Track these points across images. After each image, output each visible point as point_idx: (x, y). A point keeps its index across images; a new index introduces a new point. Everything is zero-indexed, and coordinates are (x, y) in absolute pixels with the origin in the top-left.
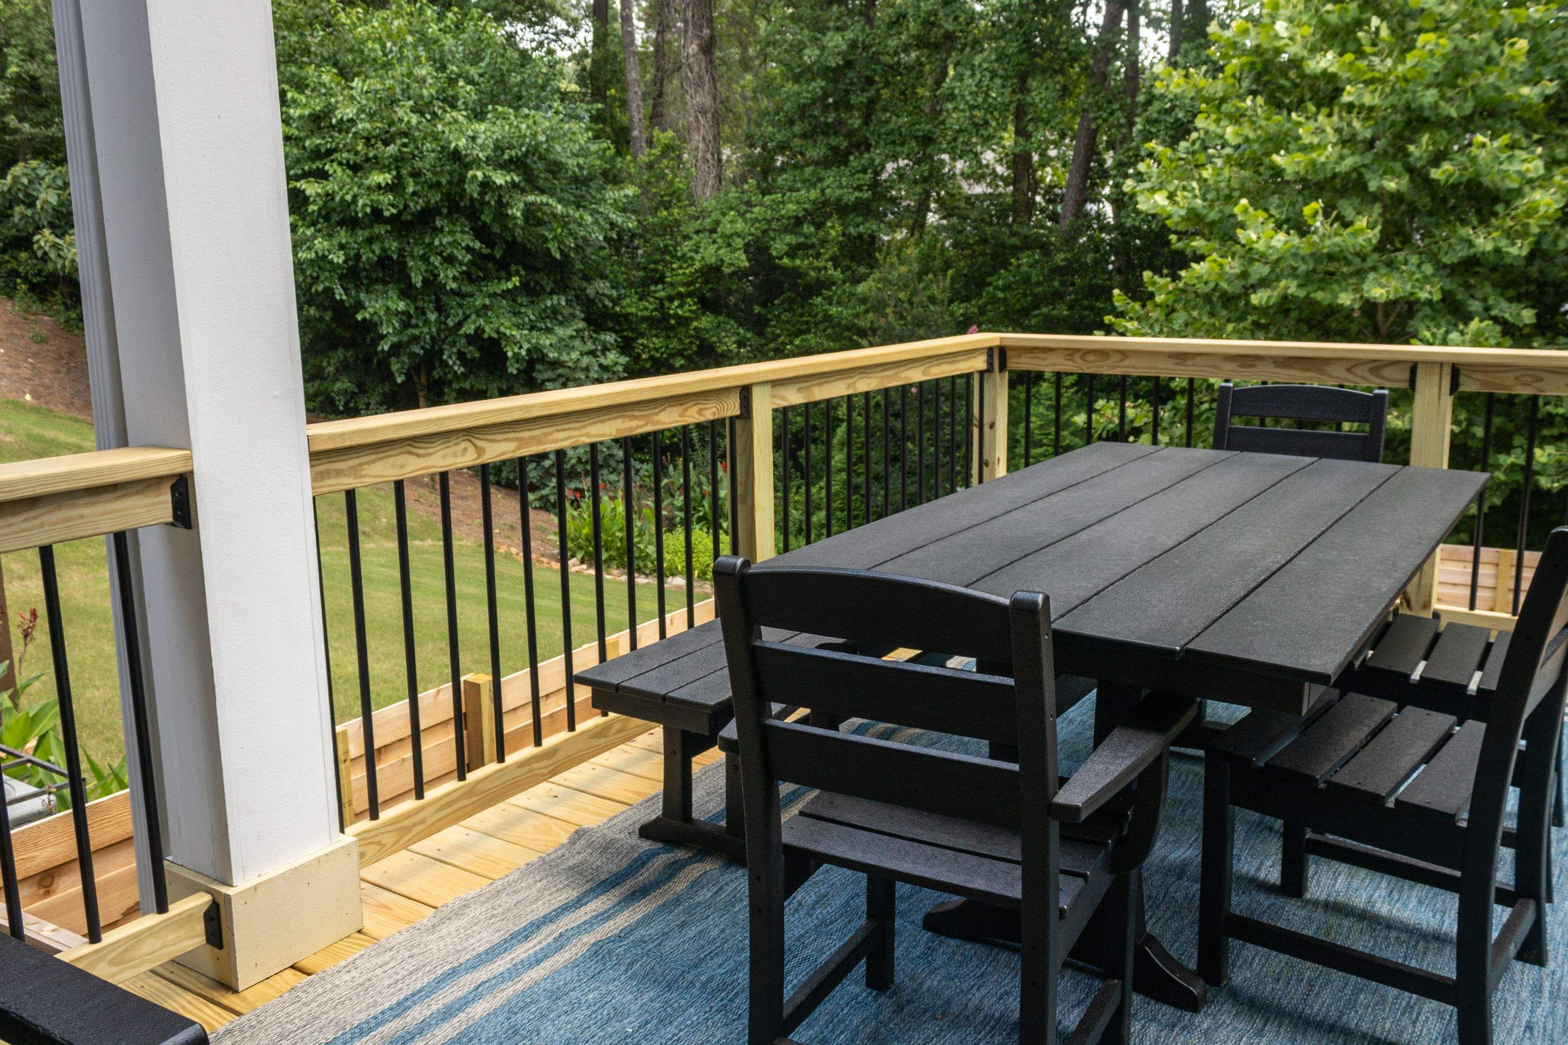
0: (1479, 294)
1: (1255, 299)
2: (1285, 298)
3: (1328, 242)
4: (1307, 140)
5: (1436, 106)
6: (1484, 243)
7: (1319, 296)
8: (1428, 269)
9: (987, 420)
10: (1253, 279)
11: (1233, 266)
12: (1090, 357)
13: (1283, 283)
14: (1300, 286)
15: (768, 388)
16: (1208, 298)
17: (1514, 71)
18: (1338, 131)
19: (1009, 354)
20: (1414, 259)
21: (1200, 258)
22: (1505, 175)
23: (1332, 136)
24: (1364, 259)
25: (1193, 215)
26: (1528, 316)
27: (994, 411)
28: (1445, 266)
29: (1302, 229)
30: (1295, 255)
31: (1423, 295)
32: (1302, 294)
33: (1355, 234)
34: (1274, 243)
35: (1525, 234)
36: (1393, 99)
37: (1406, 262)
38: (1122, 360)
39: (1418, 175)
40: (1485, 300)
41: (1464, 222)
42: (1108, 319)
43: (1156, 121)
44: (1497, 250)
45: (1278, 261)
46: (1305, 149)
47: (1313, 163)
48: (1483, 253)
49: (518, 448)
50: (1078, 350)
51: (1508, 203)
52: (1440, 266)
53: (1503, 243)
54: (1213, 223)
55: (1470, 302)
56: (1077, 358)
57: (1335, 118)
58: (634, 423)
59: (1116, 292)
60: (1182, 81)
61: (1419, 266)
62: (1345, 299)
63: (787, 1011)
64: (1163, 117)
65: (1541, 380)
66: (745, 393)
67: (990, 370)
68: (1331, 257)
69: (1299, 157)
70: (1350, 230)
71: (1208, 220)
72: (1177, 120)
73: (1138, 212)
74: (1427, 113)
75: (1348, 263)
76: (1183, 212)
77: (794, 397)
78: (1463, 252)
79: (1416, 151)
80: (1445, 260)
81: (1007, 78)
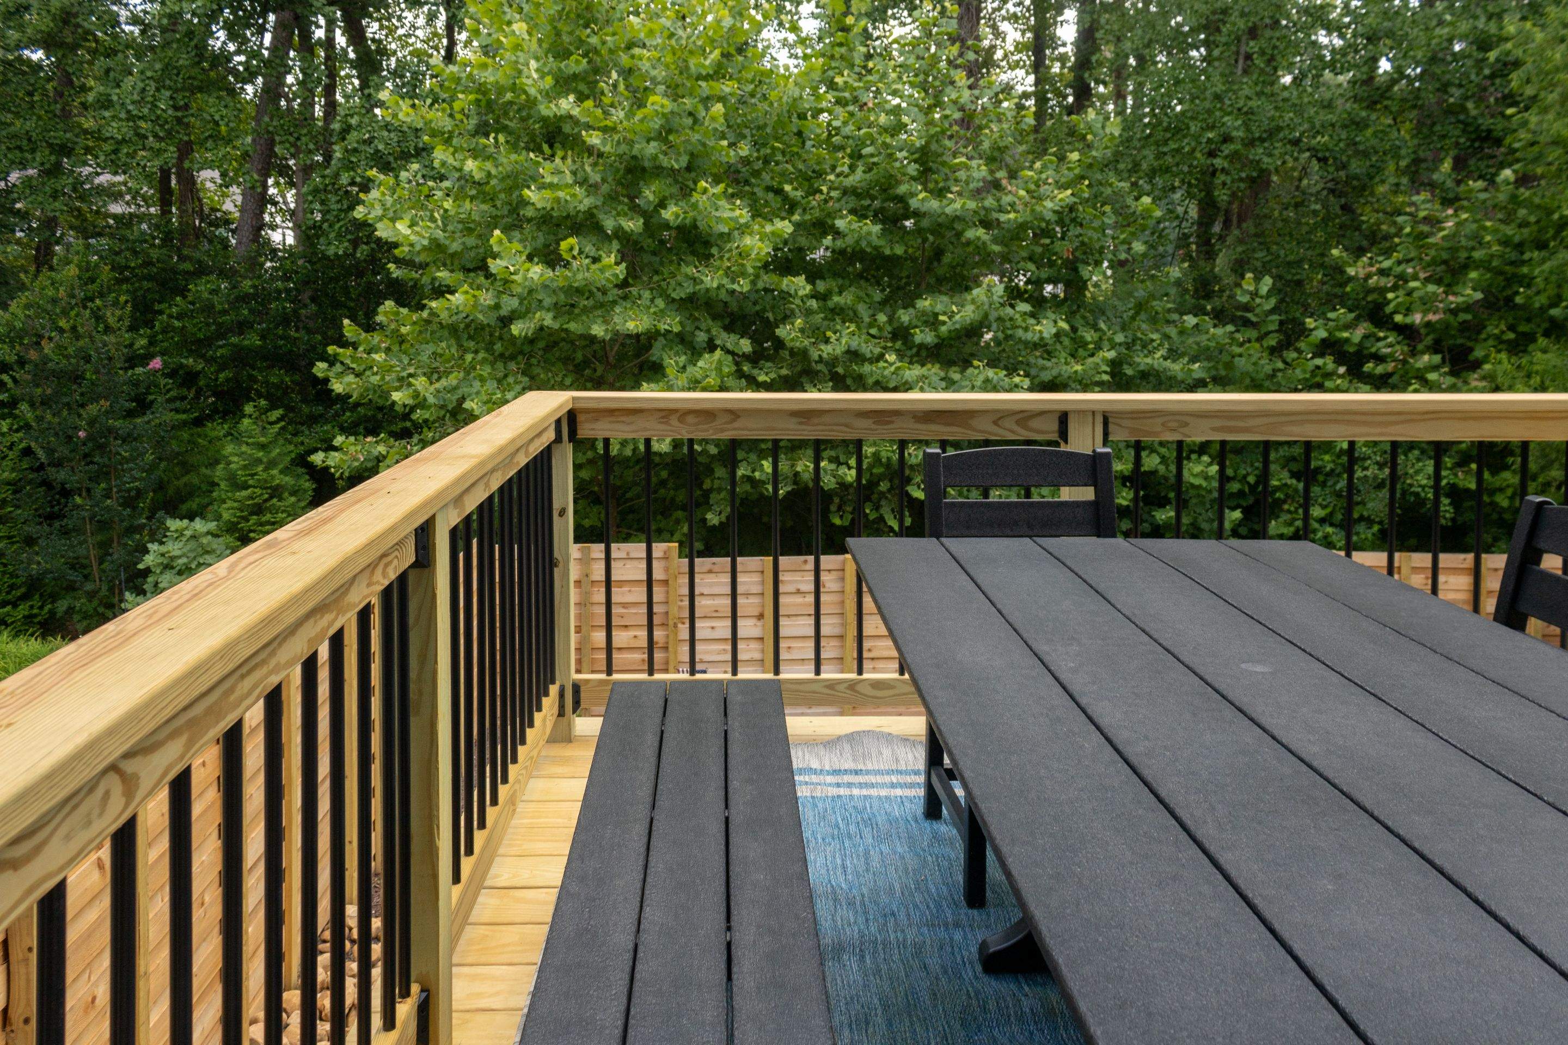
0: (703, 326)
1: (517, 329)
2: (542, 328)
3: (580, 276)
4: (548, 180)
5: (655, 158)
6: (711, 280)
7: (572, 326)
8: (660, 303)
9: (555, 509)
10: (504, 312)
11: (487, 298)
13: (538, 315)
14: (555, 318)
16: (453, 330)
17: (716, 129)
18: (574, 173)
19: (579, 418)
20: (647, 294)
21: (452, 290)
22: (719, 220)
23: (569, 179)
24: (604, 293)
25: (436, 246)
26: (745, 345)
27: (563, 494)
28: (674, 300)
30: (545, 287)
31: (663, 327)
32: (556, 326)
33: (602, 271)
34: (529, 275)
35: (743, 274)
36: (623, 148)
37: (640, 297)
38: (732, 421)
39: (649, 216)
40: (708, 331)
41: (687, 264)
42: (331, 349)
43: (355, 150)
44: (720, 288)
45: (531, 291)
46: (551, 186)
47: (558, 200)
48: (708, 290)
51: (720, 248)
52: (671, 301)
53: (725, 281)
54: (453, 255)
55: (697, 333)
56: (674, 421)
57: (569, 160)
59: (346, 322)
60: (410, 110)
61: (652, 300)
62: (598, 330)
64: (362, 148)
65: (1186, 424)
67: (558, 441)
68: (579, 291)
69: (547, 194)
70: (597, 266)
71: (451, 251)
72: (377, 151)
73: (378, 240)
74: (647, 164)
75: (591, 295)
76: (426, 242)
78: (689, 288)
79: (649, 194)
80: (674, 295)
81: (176, 91)
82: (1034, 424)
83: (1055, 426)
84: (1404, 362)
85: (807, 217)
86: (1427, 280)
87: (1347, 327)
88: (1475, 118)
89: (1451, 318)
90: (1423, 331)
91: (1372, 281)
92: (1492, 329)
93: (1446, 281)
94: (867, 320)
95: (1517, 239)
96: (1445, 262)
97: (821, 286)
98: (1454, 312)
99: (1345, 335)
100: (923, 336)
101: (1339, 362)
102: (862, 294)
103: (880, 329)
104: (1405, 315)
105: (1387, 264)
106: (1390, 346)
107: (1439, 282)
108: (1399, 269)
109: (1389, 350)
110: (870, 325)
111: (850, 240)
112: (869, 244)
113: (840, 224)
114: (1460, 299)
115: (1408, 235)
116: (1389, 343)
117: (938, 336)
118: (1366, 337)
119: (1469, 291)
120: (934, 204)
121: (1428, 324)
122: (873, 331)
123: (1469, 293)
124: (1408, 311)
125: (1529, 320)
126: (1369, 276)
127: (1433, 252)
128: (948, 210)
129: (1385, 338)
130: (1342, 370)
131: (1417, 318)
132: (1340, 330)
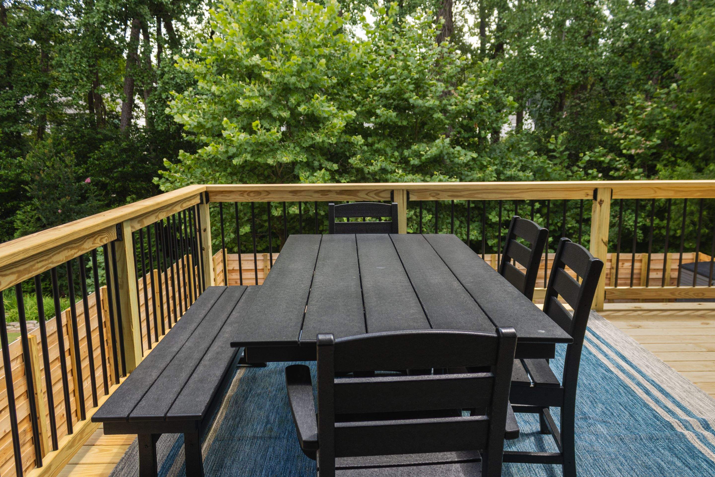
0: (317, 159)
1: (235, 161)
2: (246, 161)
3: (261, 138)
4: (248, 94)
5: (294, 84)
6: (319, 138)
7: (259, 160)
8: (298, 149)
9: (202, 228)
10: (230, 154)
11: (222, 148)
12: (252, 194)
13: (244, 155)
14: (251, 156)
15: (129, 223)
16: (209, 162)
18: (259, 91)
19: (210, 194)
20: (292, 145)
21: (207, 145)
22: (324, 111)
23: (257, 94)
24: (273, 145)
25: (200, 125)
26: (335, 167)
27: (206, 223)
28: (304, 148)
29: (252, 132)
30: (247, 143)
31: (299, 159)
32: (252, 160)
33: (271, 135)
34: (240, 138)
35: (333, 135)
36: (280, 79)
37: (289, 147)
38: (267, 195)
39: (293, 110)
40: (319, 161)
41: (309, 131)
42: (160, 172)
43: (167, 83)
44: (323, 142)
45: (241, 145)
46: (249, 97)
47: (252, 104)
48: (318, 143)
50: (245, 191)
51: (324, 124)
52: (302, 148)
53: (325, 139)
54: (208, 129)
55: (314, 162)
56: (245, 195)
57: (257, 85)
58: (73, 252)
59: (165, 160)
60: (187, 64)
61: (294, 148)
62: (270, 161)
65: (438, 194)
66: (119, 227)
67: (202, 203)
68: (261, 144)
69: (247, 101)
70: (269, 133)
71: (207, 127)
72: (177, 83)
73: (175, 123)
74: (291, 87)
75: (268, 146)
76: (196, 124)
77: (138, 227)
78: (310, 142)
79: (293, 100)
80: (304, 145)
81: (89, 58)
82: (382, 195)
83: (389, 195)
84: (627, 171)
85: (364, 109)
86: (638, 135)
87: (604, 155)
88: (666, 60)
89: (647, 151)
90: (636, 157)
91: (616, 135)
92: (665, 156)
93: (647, 135)
94: (390, 155)
95: (677, 115)
96: (646, 127)
97: (370, 140)
98: (649, 148)
99: (602, 159)
100: (415, 161)
101: (599, 172)
102: (388, 143)
103: (396, 159)
104: (628, 150)
105: (621, 127)
106: (621, 164)
107: (643, 136)
108: (626, 130)
109: (620, 166)
110: (391, 157)
111: (383, 119)
112: (391, 121)
113: (378, 111)
114: (651, 143)
115: (631, 114)
116: (620, 163)
117: (420, 161)
118: (611, 160)
119: (655, 140)
120: (420, 102)
121: (638, 154)
122: (393, 160)
123: (656, 141)
124: (630, 149)
125: (681, 152)
126: (614, 133)
127: (641, 122)
128: (427, 105)
129: (619, 160)
130: (600, 175)
131: (633, 152)
132: (601, 157)
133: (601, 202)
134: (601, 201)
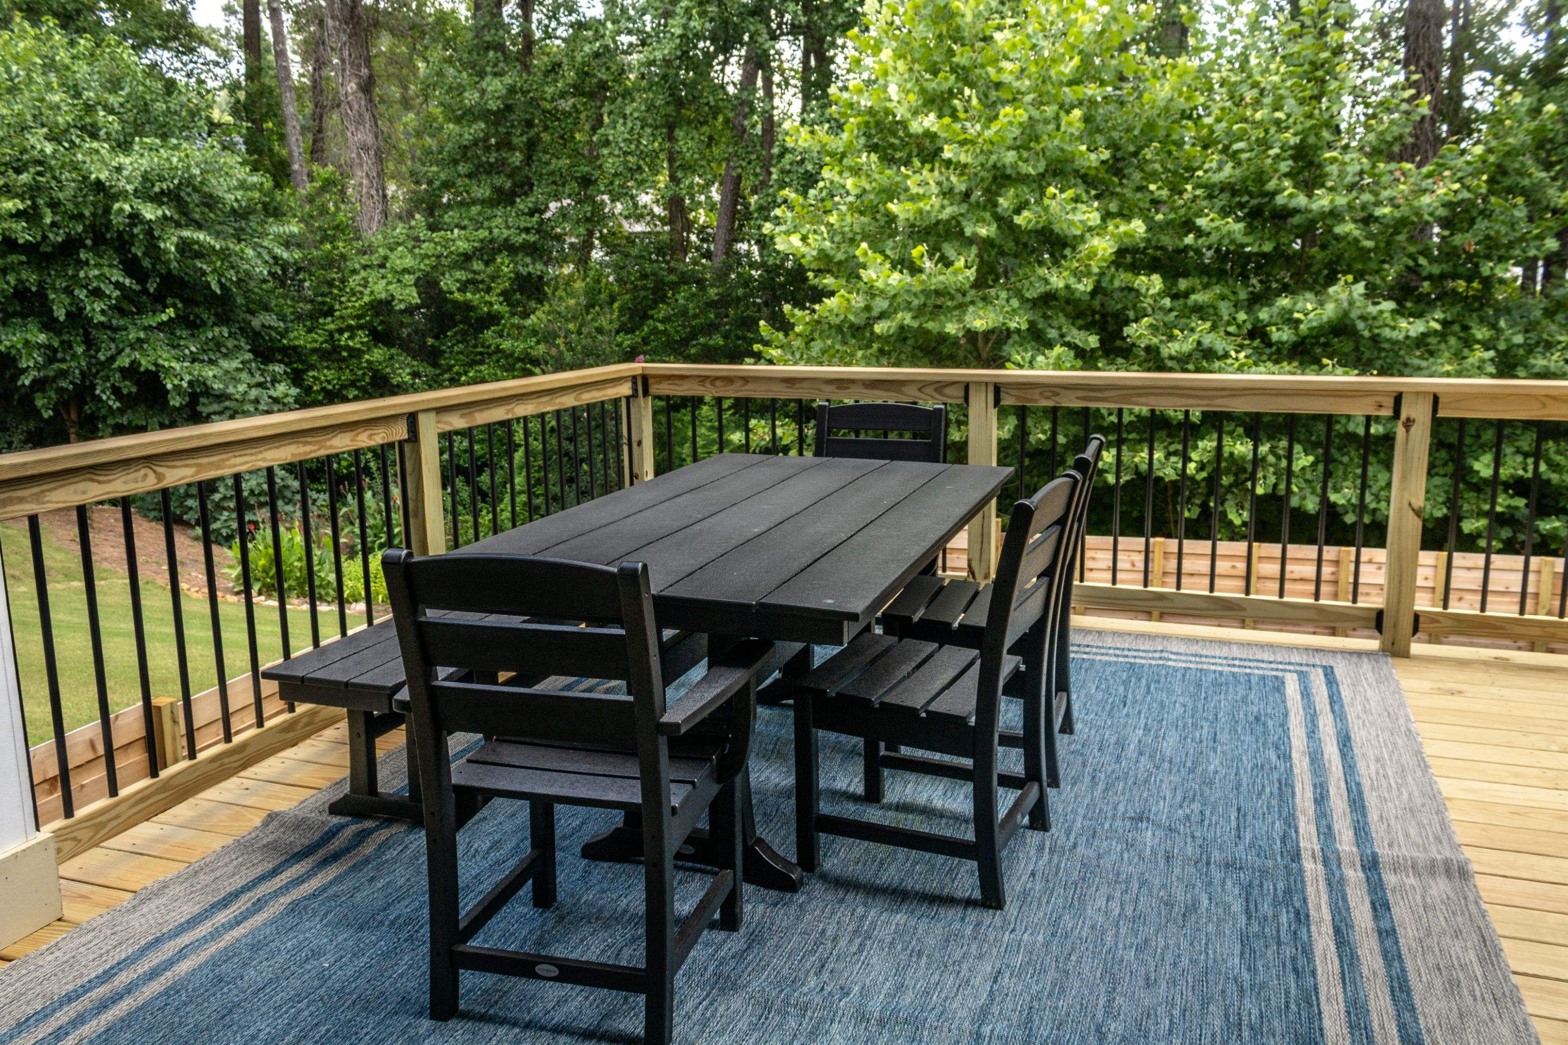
0: (1055, 323)
1: (879, 328)
2: (902, 328)
3: (934, 280)
4: (915, 190)
5: (1014, 166)
6: (1057, 281)
7: (930, 325)
8: (1015, 303)
9: (635, 439)
10: (875, 313)
11: (858, 301)
12: (718, 383)
13: (900, 315)
14: (914, 318)
15: (432, 415)
16: (839, 329)
17: (1072, 135)
18: (939, 184)
19: (651, 381)
20: (1004, 295)
21: (832, 294)
22: (1071, 223)
23: (935, 189)
24: (964, 295)
25: (823, 256)
26: (1093, 341)
27: (641, 430)
28: (1028, 300)
29: (915, 270)
30: (908, 291)
31: (1013, 325)
32: (915, 324)
33: (955, 273)
34: (890, 281)
35: (1089, 274)
36: (982, 158)
37: (997, 298)
38: (744, 385)
39: (1005, 223)
40: (1060, 328)
41: (1041, 263)
42: (757, 347)
44: (1067, 287)
45: (895, 296)
46: (914, 198)
47: (920, 211)
48: (1057, 290)
49: (198, 473)
51: (1074, 249)
52: (1024, 300)
53: (1072, 281)
54: (840, 263)
55: (1049, 330)
56: (708, 384)
57: (936, 173)
58: (308, 448)
59: (762, 323)
60: (808, 136)
61: (1008, 301)
62: (951, 328)
63: (462, 925)
64: (795, 168)
65: (1057, 394)
66: (412, 419)
67: (635, 395)
68: (937, 293)
69: (909, 205)
70: (951, 269)
71: (836, 260)
73: (778, 252)
74: (1009, 171)
75: (952, 298)
76: (815, 253)
77: (458, 422)
78: (1040, 289)
79: (1004, 203)
80: (1028, 295)
81: (656, 128)
85: (1172, 216)
94: (1226, 318)
97: (1183, 284)
100: (1280, 335)
102: (1226, 292)
103: (1239, 326)
110: (1229, 324)
111: (1214, 238)
112: (1232, 241)
113: (1202, 222)
117: (1297, 334)
120: (1301, 200)
122: (1232, 329)
128: (1314, 206)
133: (1409, 424)
134: (1408, 420)
